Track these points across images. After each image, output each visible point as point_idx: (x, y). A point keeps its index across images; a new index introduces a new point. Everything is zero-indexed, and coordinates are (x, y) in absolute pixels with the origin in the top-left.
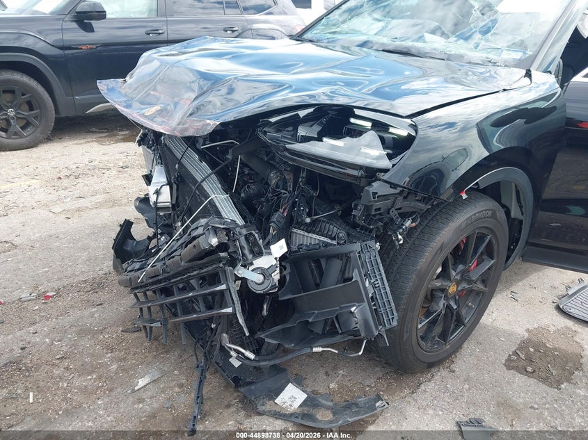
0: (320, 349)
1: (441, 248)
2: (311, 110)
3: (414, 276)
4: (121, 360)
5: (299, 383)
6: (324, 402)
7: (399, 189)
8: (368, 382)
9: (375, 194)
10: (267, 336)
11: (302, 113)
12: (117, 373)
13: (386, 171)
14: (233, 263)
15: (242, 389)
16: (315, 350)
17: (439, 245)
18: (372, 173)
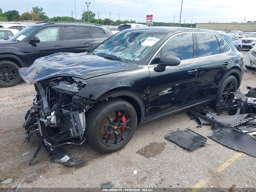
0: (70, 143)
1: (103, 114)
2: (61, 77)
3: (95, 122)
4: (20, 149)
5: (69, 155)
6: (74, 160)
7: (82, 98)
8: (90, 156)
9: (74, 99)
10: (52, 138)
11: (59, 78)
12: (18, 152)
13: (78, 93)
14: (39, 117)
15: (52, 156)
16: (68, 143)
17: (103, 113)
18: (75, 93)
